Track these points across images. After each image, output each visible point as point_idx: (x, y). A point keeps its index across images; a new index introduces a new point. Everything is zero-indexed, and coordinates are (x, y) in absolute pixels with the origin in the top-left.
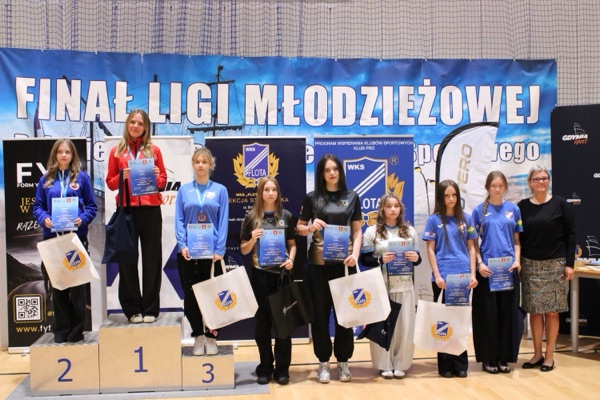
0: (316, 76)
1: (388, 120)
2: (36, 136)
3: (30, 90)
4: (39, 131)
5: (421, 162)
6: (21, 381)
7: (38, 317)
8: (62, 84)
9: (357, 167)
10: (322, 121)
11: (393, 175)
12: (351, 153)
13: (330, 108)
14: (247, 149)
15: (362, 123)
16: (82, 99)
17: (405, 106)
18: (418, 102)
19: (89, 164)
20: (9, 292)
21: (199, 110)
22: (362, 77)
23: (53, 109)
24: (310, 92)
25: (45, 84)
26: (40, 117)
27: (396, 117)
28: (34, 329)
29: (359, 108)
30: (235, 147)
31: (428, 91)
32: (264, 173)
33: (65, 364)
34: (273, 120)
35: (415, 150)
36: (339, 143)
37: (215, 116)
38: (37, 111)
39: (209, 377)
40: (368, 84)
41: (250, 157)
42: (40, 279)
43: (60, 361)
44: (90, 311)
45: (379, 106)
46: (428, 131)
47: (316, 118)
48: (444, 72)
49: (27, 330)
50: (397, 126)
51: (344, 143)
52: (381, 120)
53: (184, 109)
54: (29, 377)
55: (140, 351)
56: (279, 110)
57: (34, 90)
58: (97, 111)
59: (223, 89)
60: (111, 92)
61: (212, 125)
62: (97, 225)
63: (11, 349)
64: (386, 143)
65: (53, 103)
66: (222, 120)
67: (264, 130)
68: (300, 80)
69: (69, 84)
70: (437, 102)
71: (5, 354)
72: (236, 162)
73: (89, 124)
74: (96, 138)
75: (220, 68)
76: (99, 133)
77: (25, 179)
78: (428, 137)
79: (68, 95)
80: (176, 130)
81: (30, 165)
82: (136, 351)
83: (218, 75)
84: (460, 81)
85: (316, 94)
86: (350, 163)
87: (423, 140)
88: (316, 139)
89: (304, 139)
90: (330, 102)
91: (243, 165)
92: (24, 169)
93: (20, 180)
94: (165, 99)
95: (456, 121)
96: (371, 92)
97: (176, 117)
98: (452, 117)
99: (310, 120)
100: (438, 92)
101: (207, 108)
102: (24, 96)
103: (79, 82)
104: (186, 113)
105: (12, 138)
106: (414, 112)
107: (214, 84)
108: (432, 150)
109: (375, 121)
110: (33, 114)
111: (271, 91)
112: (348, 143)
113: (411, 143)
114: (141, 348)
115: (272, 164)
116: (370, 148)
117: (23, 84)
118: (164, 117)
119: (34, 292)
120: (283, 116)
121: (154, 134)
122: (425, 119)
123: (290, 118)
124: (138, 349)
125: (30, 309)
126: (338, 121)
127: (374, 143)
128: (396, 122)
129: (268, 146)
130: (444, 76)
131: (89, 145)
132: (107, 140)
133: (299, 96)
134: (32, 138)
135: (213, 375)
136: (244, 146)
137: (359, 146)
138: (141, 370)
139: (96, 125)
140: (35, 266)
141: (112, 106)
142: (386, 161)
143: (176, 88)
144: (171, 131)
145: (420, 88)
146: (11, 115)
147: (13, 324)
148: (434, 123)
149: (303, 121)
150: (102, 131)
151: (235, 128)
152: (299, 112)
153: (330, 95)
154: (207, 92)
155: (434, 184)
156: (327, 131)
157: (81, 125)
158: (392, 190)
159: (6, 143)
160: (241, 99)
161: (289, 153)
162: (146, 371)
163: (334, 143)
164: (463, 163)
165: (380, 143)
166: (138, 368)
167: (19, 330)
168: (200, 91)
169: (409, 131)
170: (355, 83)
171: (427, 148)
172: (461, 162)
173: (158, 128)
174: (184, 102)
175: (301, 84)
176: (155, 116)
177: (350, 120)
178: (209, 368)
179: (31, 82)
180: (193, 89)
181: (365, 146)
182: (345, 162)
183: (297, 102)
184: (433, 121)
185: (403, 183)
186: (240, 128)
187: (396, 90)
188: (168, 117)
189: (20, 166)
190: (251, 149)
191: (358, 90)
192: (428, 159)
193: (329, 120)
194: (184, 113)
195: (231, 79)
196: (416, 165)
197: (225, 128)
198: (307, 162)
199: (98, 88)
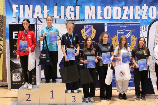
0: (108, 3)
1: (132, 17)
2: (19, 23)
3: (17, 8)
4: (20, 21)
5: (142, 31)
6: (15, 100)
7: (20, 80)
8: (27, 6)
9: (121, 33)
10: (110, 18)
11: (133, 35)
12: (119, 28)
13: (112, 14)
14: (86, 27)
15: (123, 18)
16: (33, 11)
17: (137, 13)
18: (142, 11)
19: (35, 32)
20: (11, 72)
21: (70, 15)
22: (123, 3)
23: (24, 14)
24: (106, 8)
25: (22, 6)
26: (20, 17)
27: (134, 16)
28: (19, 84)
29: (122, 14)
30: (82, 26)
31: (145, 8)
32: (91, 35)
33: (29, 95)
34: (94, 18)
35: (141, 27)
36: (116, 25)
37: (75, 16)
38: (19, 15)
39: (74, 101)
40: (125, 6)
41: (86, 30)
42: (20, 68)
43: (27, 94)
44: (36, 78)
45: (129, 13)
46: (145, 21)
47: (108, 17)
48: (151, 1)
49: (16, 84)
50: (134, 19)
51: (117, 25)
52: (129, 17)
53: (65, 14)
54: (17, 99)
55: (52, 92)
56: (96, 14)
57: (18, 8)
58: (38, 15)
59: (78, 8)
60: (42, 9)
61: (74, 19)
62: (38, 51)
63: (12, 90)
64: (131, 25)
65: (24, 12)
66: (78, 17)
67: (91, 21)
68: (102, 4)
69: (29, 6)
70: (148, 11)
71: (10, 91)
72: (82, 31)
73: (35, 19)
74: (37, 24)
75: (77, 1)
76: (39, 22)
77: (16, 37)
78: (145, 23)
79: (29, 10)
80: (63, 21)
81: (17, 32)
82: (51, 92)
83: (76, 3)
84: (156, 4)
85: (108, 9)
86: (119, 32)
87: (143, 24)
88: (108, 24)
89: (104, 24)
90: (112, 12)
91: (84, 32)
92: (15, 34)
93: (14, 37)
94: (59, 11)
95: (154, 17)
96: (126, 8)
97: (63, 17)
98: (153, 16)
99: (106, 17)
100: (149, 8)
101: (72, 14)
102: (15, 10)
103: (32, 6)
104: (66, 15)
105: (11, 24)
106: (140, 15)
107: (75, 6)
108: (146, 27)
109: (127, 18)
110: (18, 16)
111: (93, 8)
112: (119, 25)
113: (139, 25)
114: (52, 91)
115: (94, 32)
116: (126, 26)
117: (15, 6)
118: (59, 17)
119: (19, 72)
120: (97, 16)
121: (56, 22)
122: (144, 17)
123: (99, 17)
124: (51, 91)
125: (17, 77)
126: (115, 18)
127: (127, 25)
128: (134, 18)
129: (92, 26)
130: (151, 3)
131: (35, 26)
132: (41, 24)
133: (102, 10)
134: (18, 24)
135: (75, 100)
136: (85, 26)
137: (122, 26)
138: (52, 98)
139: (38, 19)
140: (19, 64)
141: (42, 13)
142: (131, 31)
143: (63, 7)
144: (61, 21)
145: (142, 7)
146: (11, 16)
147: (12, 82)
148: (147, 18)
149: (104, 18)
150: (39, 21)
151: (81, 20)
152: (102, 15)
153: (112, 9)
154: (73, 9)
155: (147, 38)
156: (111, 21)
157: (33, 19)
158: (133, 40)
159: (9, 25)
160: (84, 11)
161: (99, 28)
162: (54, 98)
163: (114, 25)
164: (157, 32)
165: (129, 25)
166: (51, 97)
167: (14, 84)
168: (70, 8)
169: (139, 21)
170: (121, 5)
171: (144, 26)
172: (156, 31)
173: (57, 20)
174: (65, 12)
175: (103, 6)
176: (56, 17)
177: (119, 17)
178: (74, 98)
179: (17, 6)
180: (68, 8)
181: (124, 26)
182: (117, 31)
183: (102, 12)
184: (146, 18)
185: (136, 38)
186: (83, 20)
187: (134, 8)
188: (60, 17)
189: (14, 32)
190: (87, 27)
191: (122, 8)
192: (145, 30)
193: (112, 18)
194: (65, 16)
195: (80, 4)
196: (141, 32)
197: (78, 20)
198: (105, 31)
199: (38, 7)
